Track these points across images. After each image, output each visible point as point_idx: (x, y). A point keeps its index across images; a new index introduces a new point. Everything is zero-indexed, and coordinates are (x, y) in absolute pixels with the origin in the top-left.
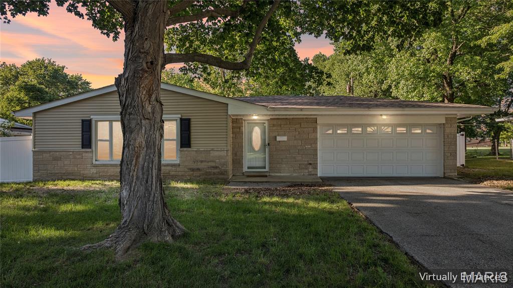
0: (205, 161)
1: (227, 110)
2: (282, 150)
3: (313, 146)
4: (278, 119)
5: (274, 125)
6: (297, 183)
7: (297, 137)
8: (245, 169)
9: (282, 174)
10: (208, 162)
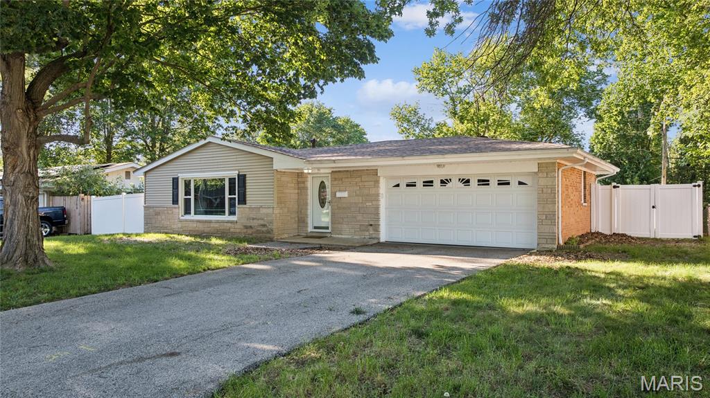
0: (256, 219)
1: (272, 164)
2: (344, 208)
3: (374, 203)
4: (339, 171)
5: (335, 179)
6: (333, 247)
7: (358, 192)
8: (310, 229)
9: (343, 236)
10: (258, 220)
